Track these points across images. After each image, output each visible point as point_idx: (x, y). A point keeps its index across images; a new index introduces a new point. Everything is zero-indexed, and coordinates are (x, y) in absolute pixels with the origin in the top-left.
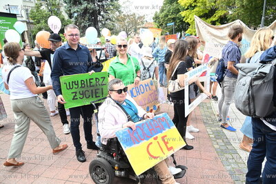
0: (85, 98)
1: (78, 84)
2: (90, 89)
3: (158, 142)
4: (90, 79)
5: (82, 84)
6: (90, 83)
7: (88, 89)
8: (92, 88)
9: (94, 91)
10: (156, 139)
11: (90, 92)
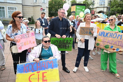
0: (60, 48)
1: (58, 42)
2: (63, 44)
3: (39, 75)
4: (64, 40)
5: (60, 42)
6: (64, 42)
7: (62, 44)
8: (64, 44)
9: (65, 46)
10: (38, 72)
11: (63, 45)
